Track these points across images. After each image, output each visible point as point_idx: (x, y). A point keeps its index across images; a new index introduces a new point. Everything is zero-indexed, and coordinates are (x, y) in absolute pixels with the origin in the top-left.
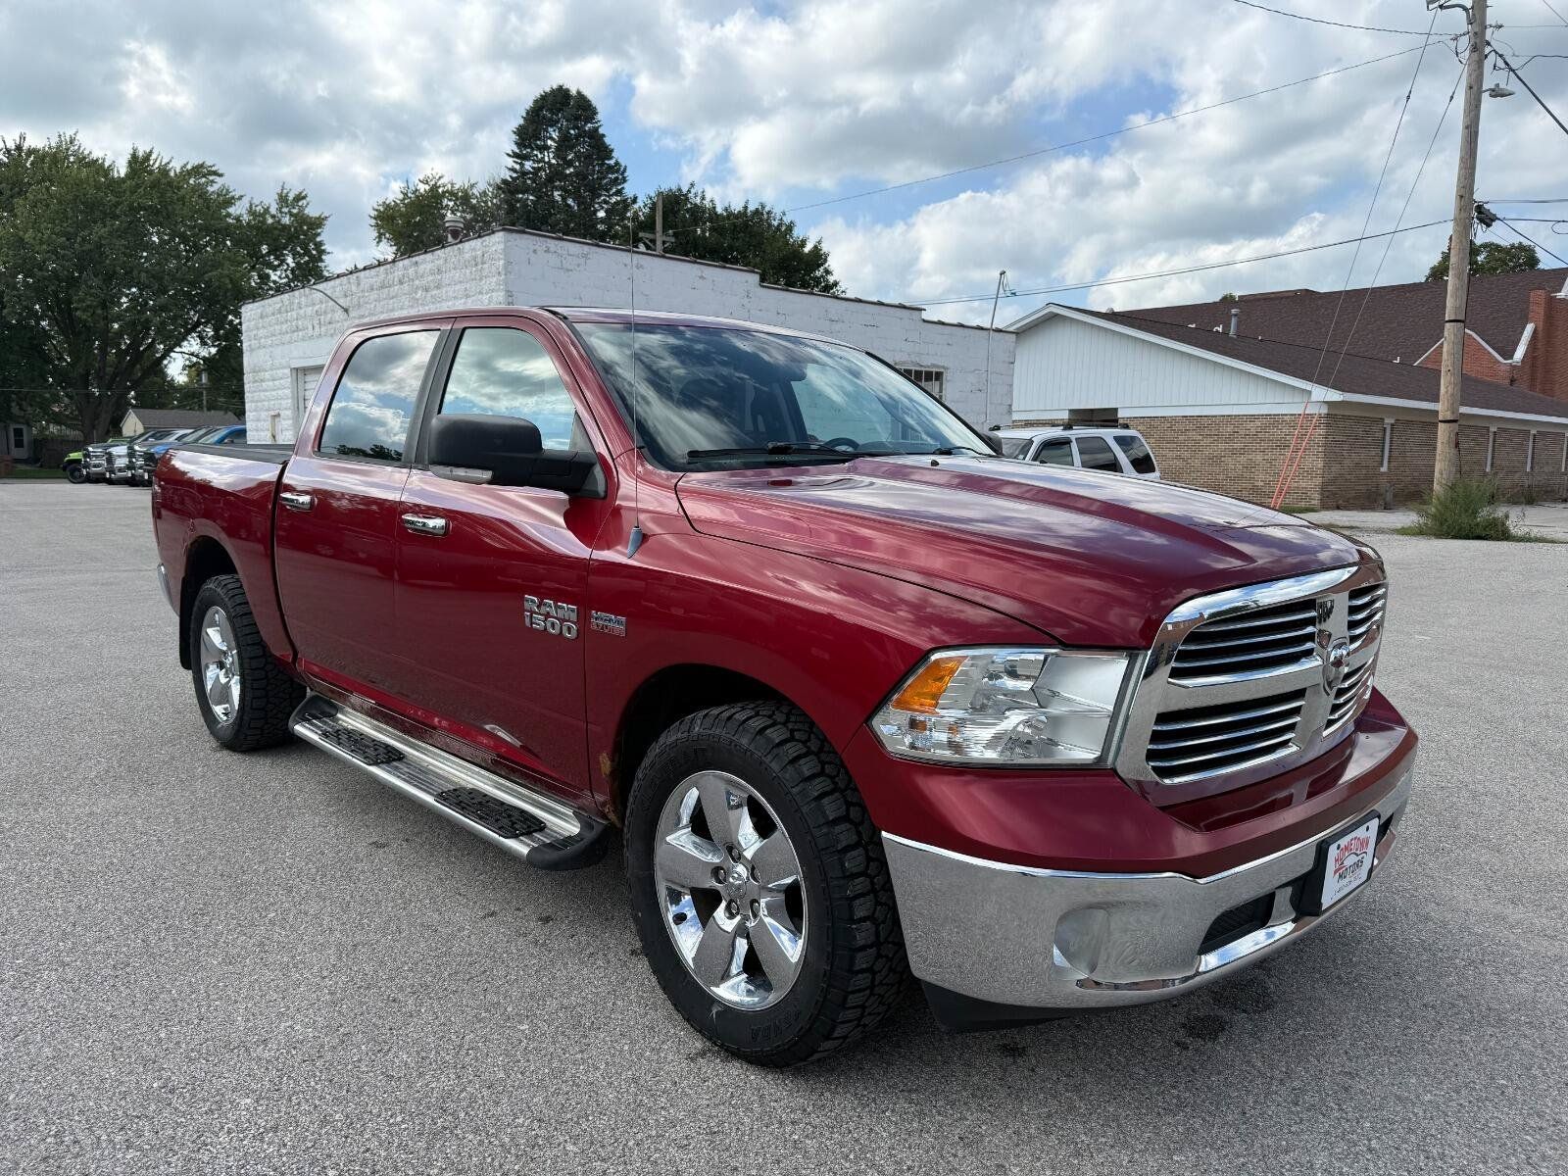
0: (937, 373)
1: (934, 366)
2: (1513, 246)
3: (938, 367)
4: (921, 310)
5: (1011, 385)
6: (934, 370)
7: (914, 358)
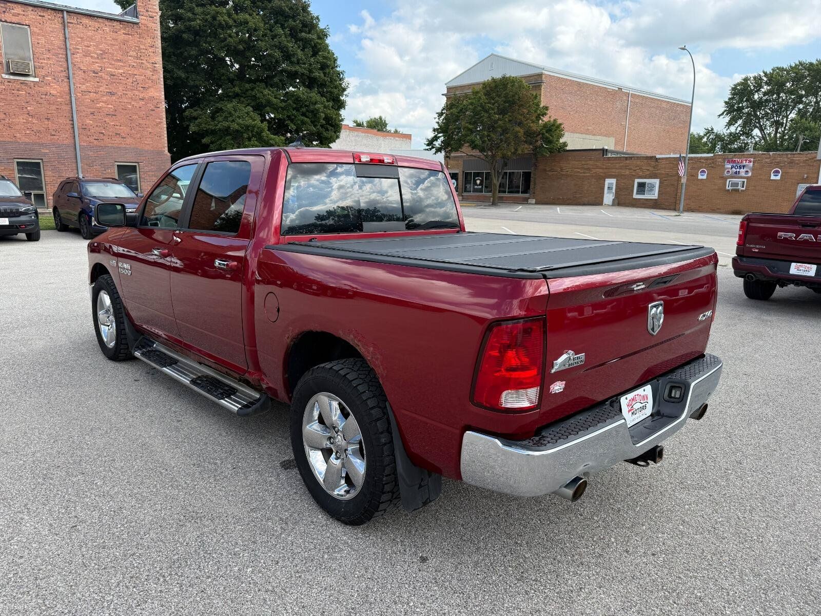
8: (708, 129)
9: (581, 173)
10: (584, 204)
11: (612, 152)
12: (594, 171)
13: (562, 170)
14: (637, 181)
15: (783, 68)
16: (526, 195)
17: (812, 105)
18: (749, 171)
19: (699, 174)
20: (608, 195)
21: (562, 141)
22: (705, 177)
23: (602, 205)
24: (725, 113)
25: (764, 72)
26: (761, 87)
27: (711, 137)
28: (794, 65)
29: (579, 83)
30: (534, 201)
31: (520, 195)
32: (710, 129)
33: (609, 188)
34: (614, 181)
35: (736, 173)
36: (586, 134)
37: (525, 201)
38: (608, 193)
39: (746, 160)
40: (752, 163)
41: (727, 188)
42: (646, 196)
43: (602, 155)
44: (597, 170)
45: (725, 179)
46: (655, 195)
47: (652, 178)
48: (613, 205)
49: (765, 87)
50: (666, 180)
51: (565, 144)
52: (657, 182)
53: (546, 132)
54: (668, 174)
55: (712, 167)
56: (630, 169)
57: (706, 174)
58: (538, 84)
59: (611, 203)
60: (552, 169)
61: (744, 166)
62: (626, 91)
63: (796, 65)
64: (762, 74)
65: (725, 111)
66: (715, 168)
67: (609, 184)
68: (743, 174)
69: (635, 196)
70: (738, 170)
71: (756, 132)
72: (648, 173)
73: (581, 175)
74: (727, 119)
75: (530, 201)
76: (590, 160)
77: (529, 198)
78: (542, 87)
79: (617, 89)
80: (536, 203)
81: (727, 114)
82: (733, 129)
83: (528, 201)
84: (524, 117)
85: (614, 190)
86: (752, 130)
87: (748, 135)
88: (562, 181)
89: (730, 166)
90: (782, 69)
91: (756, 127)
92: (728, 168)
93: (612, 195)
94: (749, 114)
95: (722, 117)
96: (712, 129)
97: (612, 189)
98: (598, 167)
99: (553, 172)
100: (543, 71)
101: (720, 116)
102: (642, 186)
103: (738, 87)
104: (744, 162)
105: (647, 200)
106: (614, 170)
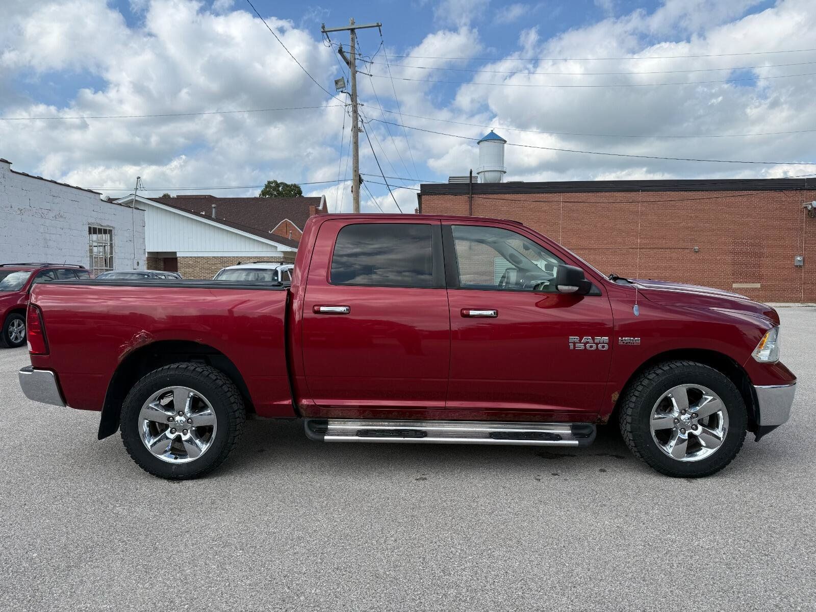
0: (109, 230)
1: (108, 226)
2: (292, 185)
3: (110, 227)
4: (99, 194)
5: (144, 239)
6: (108, 228)
7: (99, 222)
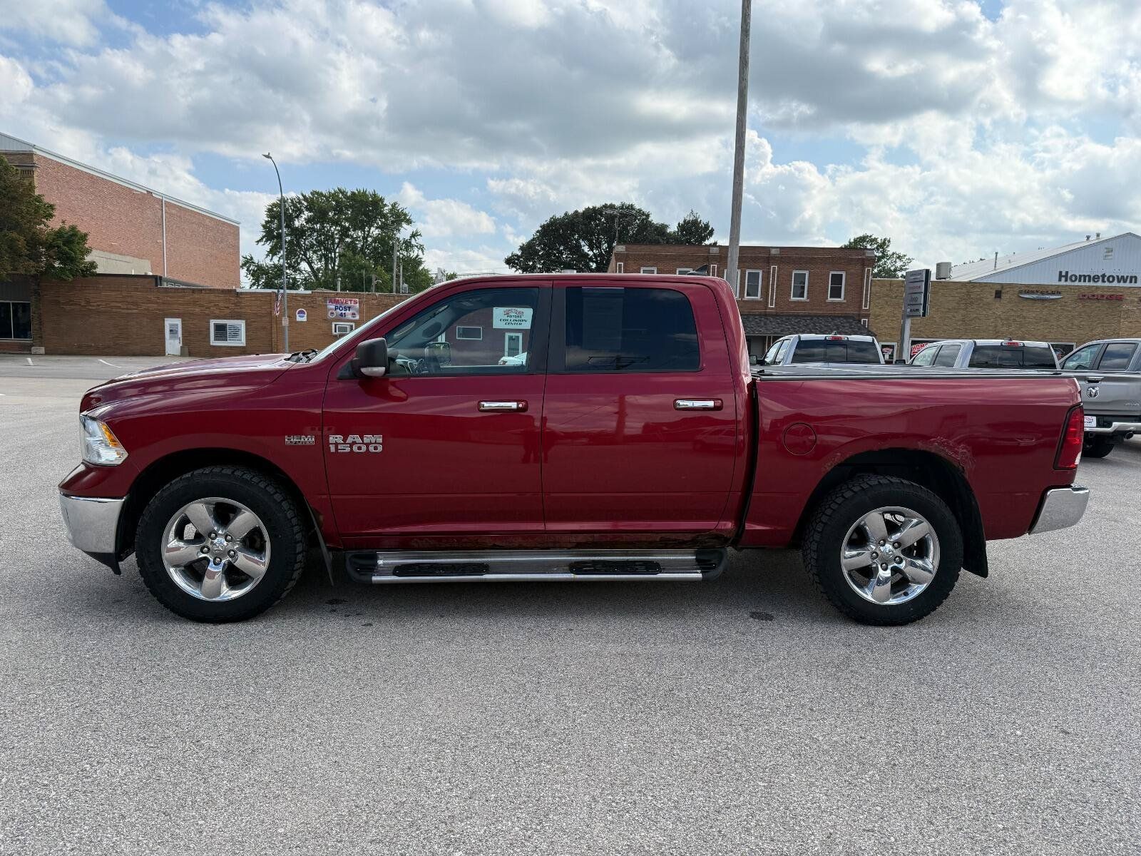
8: (246, 258)
9: (123, 309)
10: (134, 355)
11: (168, 281)
12: (144, 306)
13: (88, 302)
14: (213, 322)
15: (322, 194)
16: (27, 341)
17: (360, 241)
18: (356, 313)
19: (297, 315)
20: (170, 341)
21: (88, 259)
22: (305, 319)
23: (164, 355)
24: (264, 239)
25: (302, 195)
26: (301, 212)
27: (252, 267)
28: (333, 192)
29: (92, 177)
30: (42, 350)
31: (13, 340)
32: (249, 258)
33: (171, 331)
34: (178, 322)
35: (341, 315)
36: (110, 252)
37: (25, 350)
38: (171, 338)
39: (351, 301)
40: (358, 305)
41: (334, 333)
42: (230, 343)
43: (154, 284)
44: (149, 305)
45: (330, 322)
46: (242, 341)
47: (234, 319)
48: (182, 355)
49: (306, 213)
50: (254, 322)
51: (93, 265)
52: (241, 324)
53: (64, 245)
54: (256, 314)
55: (313, 307)
56: (201, 306)
57: (306, 315)
58: (27, 168)
59: (179, 353)
60: (71, 301)
61: (349, 308)
62: (158, 197)
63: (335, 192)
64: (301, 197)
65: (264, 237)
66: (316, 308)
67: (171, 325)
68: (350, 317)
69: (213, 342)
70: (343, 312)
71: (304, 266)
72: (228, 311)
73: (123, 311)
74: (268, 247)
75: (34, 349)
76: (136, 290)
77: (32, 345)
78: (36, 174)
79: (146, 192)
80: (47, 353)
81: (266, 241)
82: (276, 259)
83: (30, 351)
84: (22, 217)
85: (180, 334)
86: (299, 264)
87: (295, 268)
88: (92, 320)
89: (334, 307)
90: (320, 194)
91: (302, 260)
92: (331, 309)
93: (177, 341)
94: (290, 242)
95: (261, 243)
96: (252, 258)
97: (177, 332)
98: (150, 301)
99: (72, 305)
100: (34, 150)
101: (258, 242)
102: (221, 329)
103: (275, 209)
104: (349, 302)
105: (231, 347)
106: (175, 306)
